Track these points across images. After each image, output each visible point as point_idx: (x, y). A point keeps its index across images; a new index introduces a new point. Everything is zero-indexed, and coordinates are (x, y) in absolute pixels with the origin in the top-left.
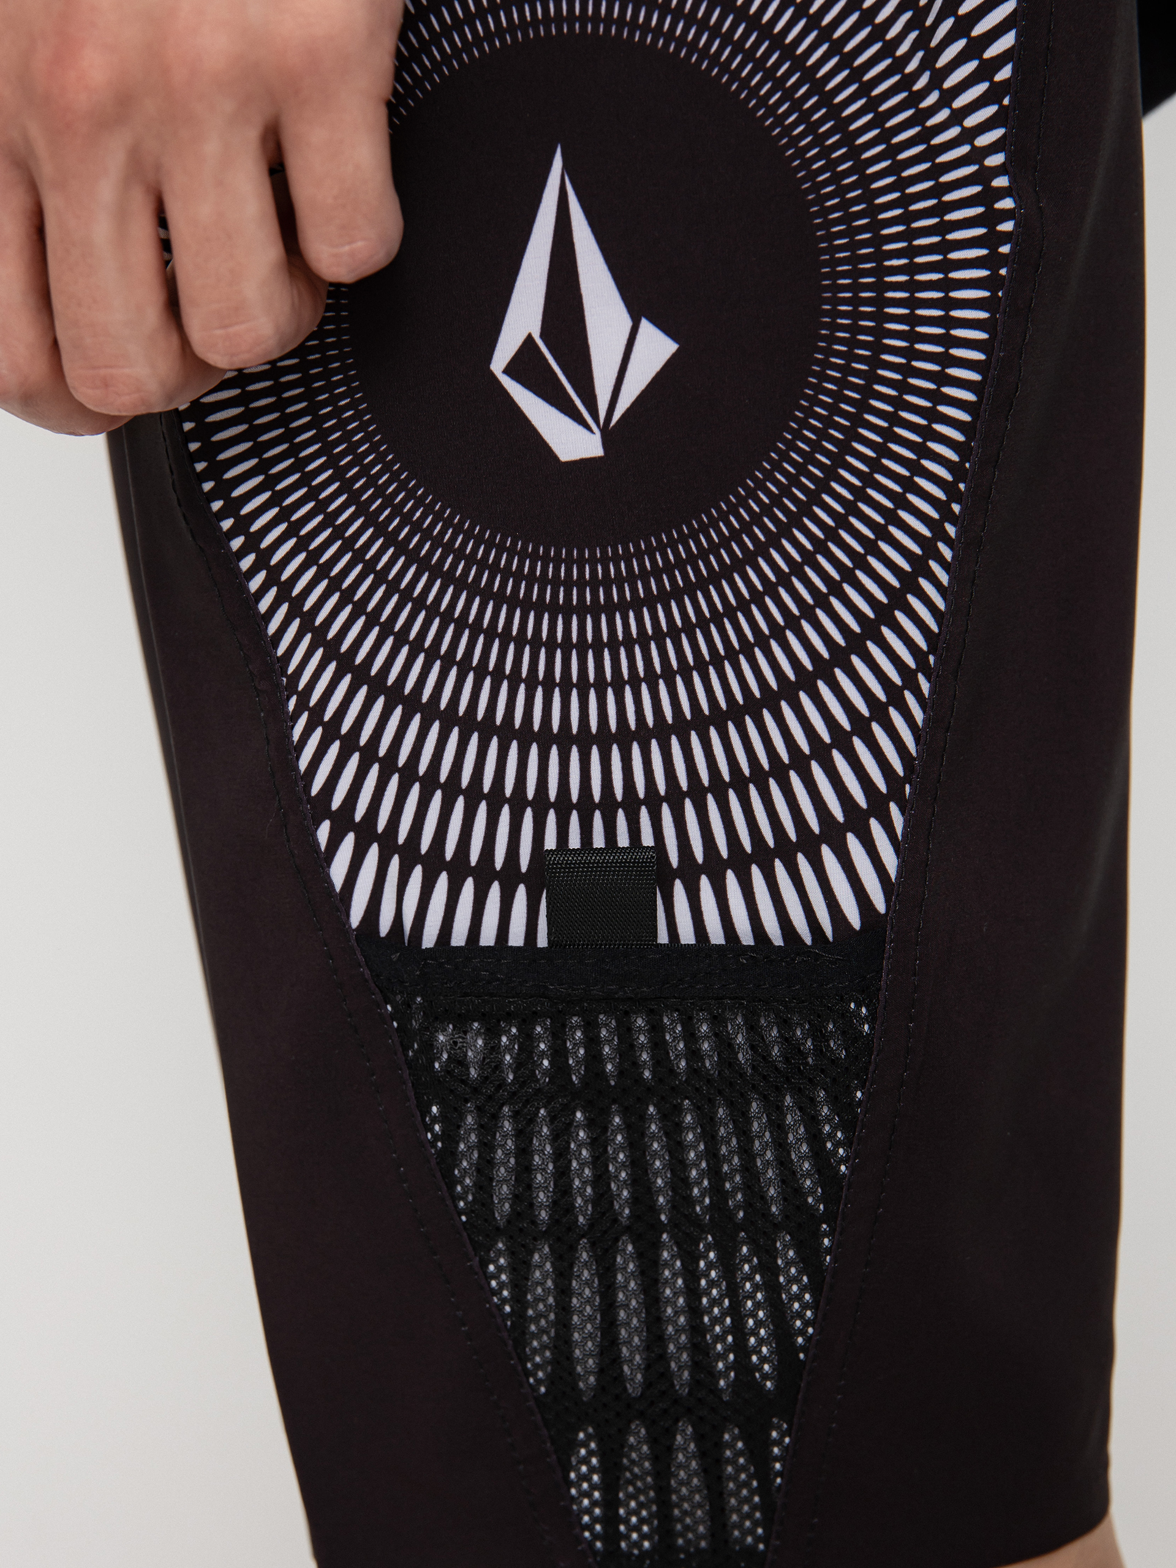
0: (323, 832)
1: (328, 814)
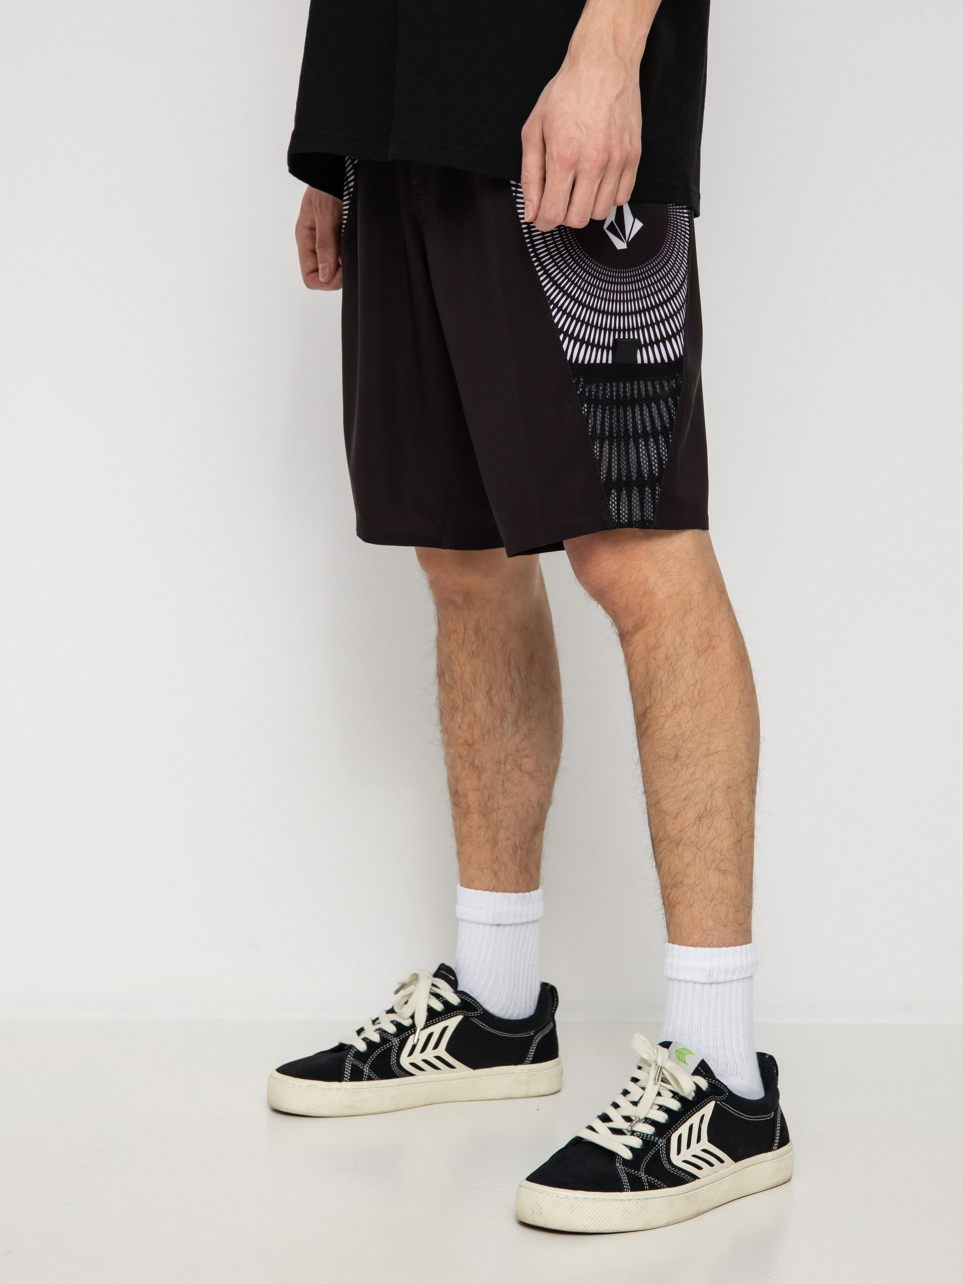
0: (561, 337)
1: (563, 332)
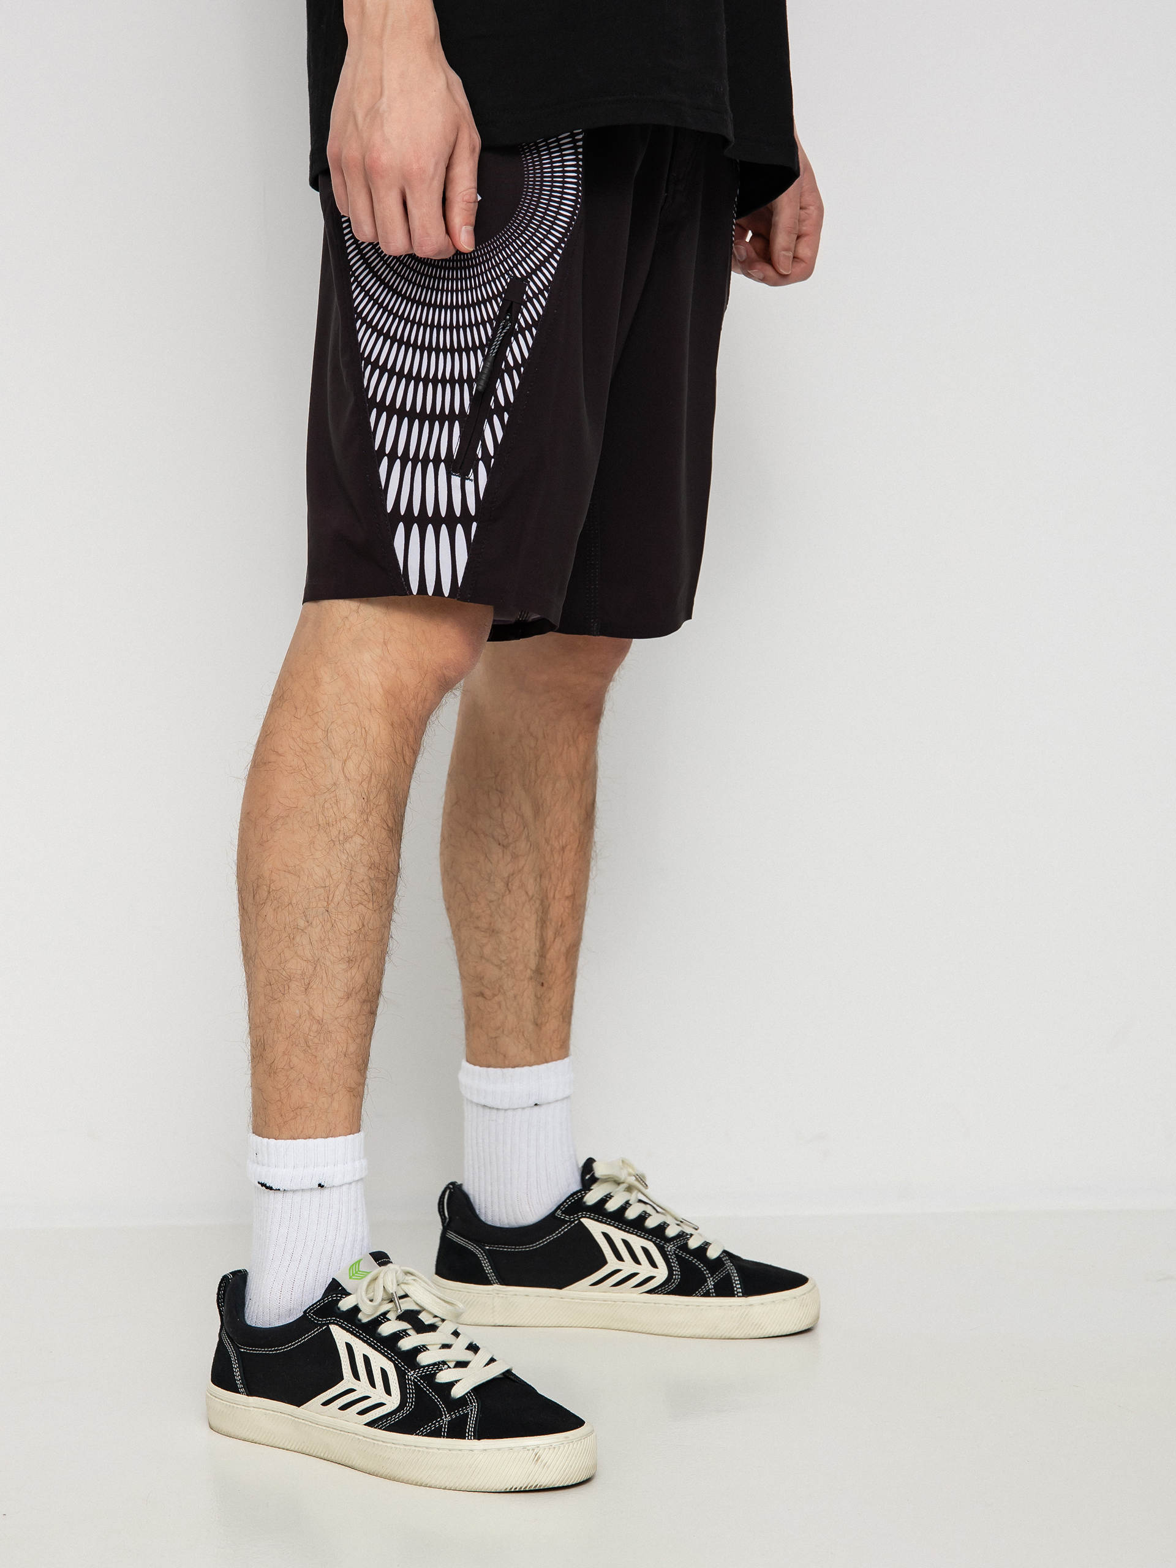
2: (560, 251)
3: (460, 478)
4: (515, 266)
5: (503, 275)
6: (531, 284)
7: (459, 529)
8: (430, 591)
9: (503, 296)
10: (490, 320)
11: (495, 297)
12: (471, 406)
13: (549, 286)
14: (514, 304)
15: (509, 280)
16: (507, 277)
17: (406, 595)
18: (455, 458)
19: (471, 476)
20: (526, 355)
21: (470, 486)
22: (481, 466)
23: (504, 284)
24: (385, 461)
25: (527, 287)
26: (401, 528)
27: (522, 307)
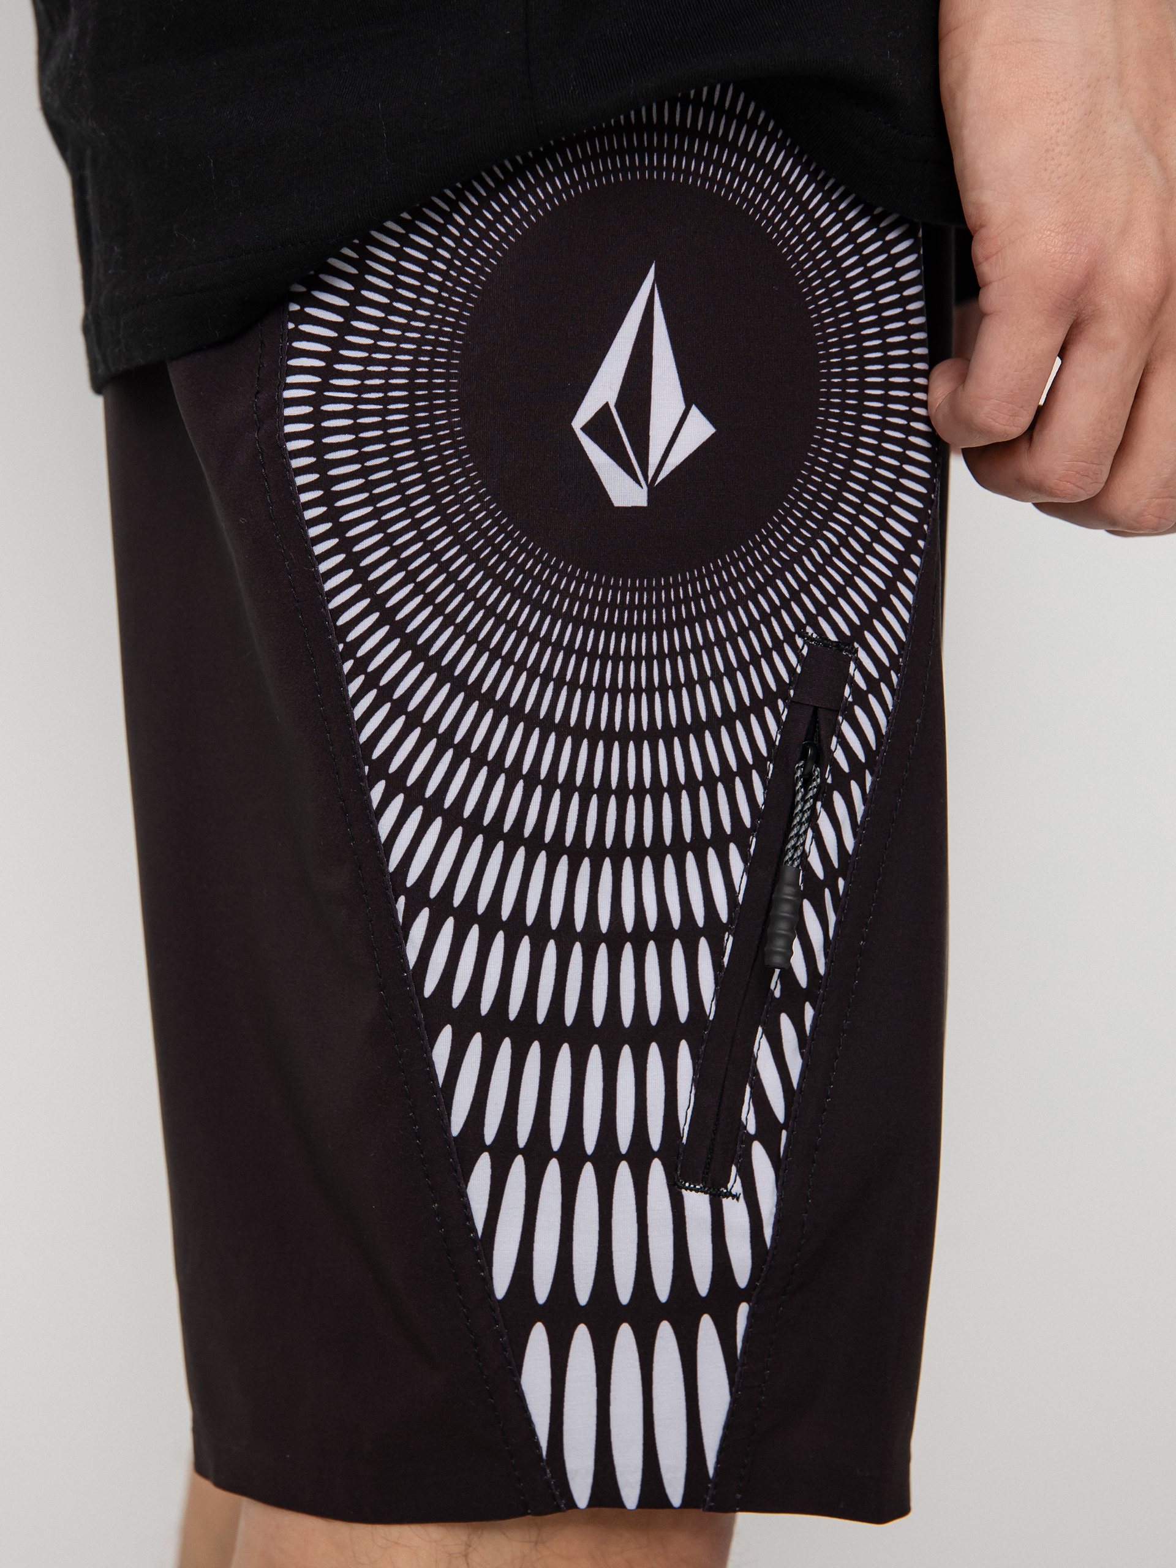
2: (916, 560)
3: (707, 1197)
4: (822, 611)
5: (789, 638)
6: (862, 655)
7: (707, 1327)
8: (631, 1495)
9: (792, 692)
10: (760, 762)
11: (770, 699)
12: (719, 994)
13: (900, 655)
14: (821, 712)
15: (805, 652)
16: (800, 642)
17: (558, 1509)
18: (684, 1141)
19: (736, 1185)
20: (850, 843)
21: (736, 1213)
22: (759, 1155)
23: (793, 659)
24: (483, 1167)
25: (852, 666)
26: (538, 1338)
27: (840, 718)
